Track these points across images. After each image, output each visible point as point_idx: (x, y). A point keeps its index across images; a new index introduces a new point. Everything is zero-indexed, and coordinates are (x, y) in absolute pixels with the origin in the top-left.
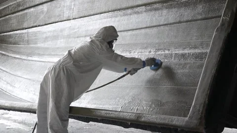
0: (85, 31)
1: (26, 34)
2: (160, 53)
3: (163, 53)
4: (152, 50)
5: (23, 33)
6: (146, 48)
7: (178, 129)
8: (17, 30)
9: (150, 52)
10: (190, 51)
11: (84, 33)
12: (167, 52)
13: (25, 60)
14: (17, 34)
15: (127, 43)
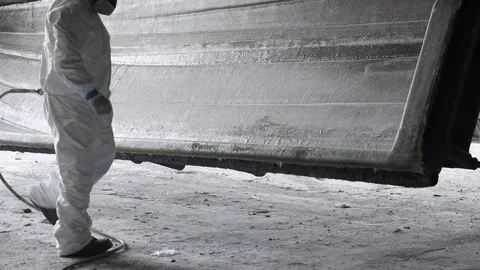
0: (156, 6)
1: (30, 12)
2: (310, 45)
3: (316, 45)
4: (295, 42)
5: (22, 10)
6: (283, 37)
7: (372, 170)
8: (9, 4)
9: (291, 44)
10: (367, 43)
11: (153, 11)
12: (323, 44)
13: (32, 60)
14: (10, 11)
15: (243, 27)
